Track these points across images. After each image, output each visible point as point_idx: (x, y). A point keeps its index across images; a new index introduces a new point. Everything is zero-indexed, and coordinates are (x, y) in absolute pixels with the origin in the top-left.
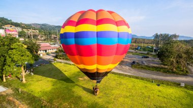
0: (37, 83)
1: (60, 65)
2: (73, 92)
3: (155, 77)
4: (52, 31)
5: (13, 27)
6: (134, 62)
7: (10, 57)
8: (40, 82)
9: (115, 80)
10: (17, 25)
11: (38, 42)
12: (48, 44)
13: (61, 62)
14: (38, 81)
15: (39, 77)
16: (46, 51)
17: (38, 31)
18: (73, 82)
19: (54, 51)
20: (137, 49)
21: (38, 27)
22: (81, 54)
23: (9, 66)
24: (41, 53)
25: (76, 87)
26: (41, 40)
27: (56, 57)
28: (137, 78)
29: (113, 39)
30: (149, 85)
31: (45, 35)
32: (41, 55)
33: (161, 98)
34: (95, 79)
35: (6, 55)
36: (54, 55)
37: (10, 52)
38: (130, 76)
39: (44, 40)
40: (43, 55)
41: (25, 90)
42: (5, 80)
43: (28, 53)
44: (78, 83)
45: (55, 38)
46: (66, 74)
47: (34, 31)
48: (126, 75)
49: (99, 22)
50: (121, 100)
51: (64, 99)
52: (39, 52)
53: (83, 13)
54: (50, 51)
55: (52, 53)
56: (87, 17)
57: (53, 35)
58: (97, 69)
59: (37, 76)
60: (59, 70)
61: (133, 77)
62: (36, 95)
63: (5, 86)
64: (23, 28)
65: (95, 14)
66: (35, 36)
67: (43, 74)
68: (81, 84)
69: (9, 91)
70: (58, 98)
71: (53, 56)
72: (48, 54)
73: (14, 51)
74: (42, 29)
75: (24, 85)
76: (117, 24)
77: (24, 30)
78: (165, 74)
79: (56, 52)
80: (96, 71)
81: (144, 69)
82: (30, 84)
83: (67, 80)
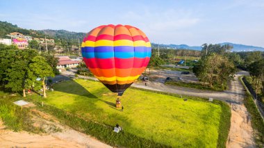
0: (58, 98)
1: (83, 81)
2: (95, 105)
3: (186, 93)
4: (72, 41)
5: (21, 35)
6: (168, 78)
7: (31, 71)
8: (61, 97)
9: (141, 95)
10: (25, 32)
11: (56, 55)
12: (67, 58)
13: (83, 79)
14: (59, 96)
15: (60, 93)
16: (65, 66)
17: (53, 41)
18: (95, 97)
19: (75, 66)
20: (179, 63)
21: (53, 34)
22: (100, 67)
23: (31, 79)
24: (60, 68)
25: (99, 101)
26: (58, 52)
27: (78, 73)
28: (166, 94)
29: (129, 53)
30: (175, 100)
31: (63, 46)
32: (60, 71)
33: (181, 111)
34: (116, 92)
35: (27, 68)
36: (76, 71)
37: (31, 65)
38: (158, 93)
39: (63, 52)
40: (63, 70)
41: (47, 104)
42: (25, 96)
43: (49, 67)
44: (101, 98)
45: (76, 49)
46: (89, 90)
47: (48, 40)
48: (155, 92)
49: (116, 38)
50: (142, 111)
51: (86, 110)
52: (58, 67)
53: (103, 28)
54: (70, 66)
55: (73, 68)
56: (105, 33)
57: (73, 46)
58: (117, 81)
59: (57, 92)
60: (81, 86)
61: (162, 93)
62: (59, 107)
63: (25, 100)
64: (34, 36)
65: (113, 30)
66: (50, 47)
67: (65, 90)
68: (104, 99)
69: (32, 105)
70: (80, 110)
71: (74, 72)
72: (68, 70)
73: (35, 64)
74: (58, 37)
75: (45, 100)
76: (133, 39)
77: (36, 39)
78: (198, 90)
79: (78, 67)
80: (115, 83)
81: (178, 85)
82: (51, 99)
83: (90, 95)
